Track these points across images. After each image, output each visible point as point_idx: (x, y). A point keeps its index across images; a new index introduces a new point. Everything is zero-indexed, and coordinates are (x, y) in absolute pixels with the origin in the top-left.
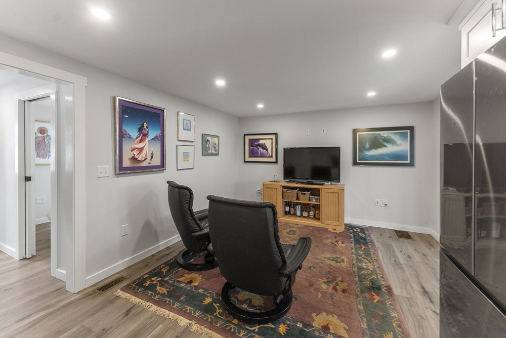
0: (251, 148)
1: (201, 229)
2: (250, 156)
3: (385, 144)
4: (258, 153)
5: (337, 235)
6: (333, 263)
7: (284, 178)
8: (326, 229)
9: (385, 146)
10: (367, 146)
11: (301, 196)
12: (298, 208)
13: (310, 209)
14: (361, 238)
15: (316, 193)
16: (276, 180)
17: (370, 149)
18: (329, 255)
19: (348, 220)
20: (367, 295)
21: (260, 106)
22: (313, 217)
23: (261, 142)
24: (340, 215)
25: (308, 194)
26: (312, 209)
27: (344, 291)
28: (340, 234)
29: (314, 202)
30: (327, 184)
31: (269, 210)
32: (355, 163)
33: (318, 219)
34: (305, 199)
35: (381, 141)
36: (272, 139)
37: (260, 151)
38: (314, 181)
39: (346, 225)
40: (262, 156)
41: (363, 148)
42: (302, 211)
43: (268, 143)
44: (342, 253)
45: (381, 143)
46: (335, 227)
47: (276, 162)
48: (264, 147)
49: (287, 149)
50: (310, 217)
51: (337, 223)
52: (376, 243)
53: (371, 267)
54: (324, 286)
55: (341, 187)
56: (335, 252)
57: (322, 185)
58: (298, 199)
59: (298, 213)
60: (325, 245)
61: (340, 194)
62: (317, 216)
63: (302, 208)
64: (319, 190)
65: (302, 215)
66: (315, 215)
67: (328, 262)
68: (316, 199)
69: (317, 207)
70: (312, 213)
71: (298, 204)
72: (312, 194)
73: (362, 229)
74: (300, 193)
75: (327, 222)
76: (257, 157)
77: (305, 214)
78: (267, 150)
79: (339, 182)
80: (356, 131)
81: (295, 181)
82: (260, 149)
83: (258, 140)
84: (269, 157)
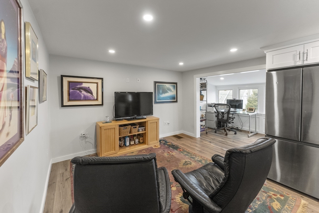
0: (71, 91)
2: (70, 100)
3: (168, 91)
4: (80, 96)
5: (162, 149)
7: (116, 118)
8: (152, 148)
9: (168, 92)
10: (161, 92)
11: (133, 130)
14: (172, 145)
15: (143, 125)
16: (108, 120)
17: (162, 94)
18: (182, 163)
21: (112, 51)
22: (138, 143)
23: (84, 85)
24: (157, 136)
34: (135, 132)
35: (166, 89)
36: (97, 83)
37: (83, 94)
40: (86, 99)
41: (159, 93)
42: (130, 141)
43: (93, 87)
45: (166, 90)
46: (155, 145)
47: (102, 105)
48: (88, 90)
49: (118, 93)
50: (136, 143)
51: (156, 142)
53: (200, 158)
56: (179, 159)
58: (130, 133)
60: (169, 158)
62: (141, 142)
63: (130, 139)
64: (145, 122)
65: (130, 144)
66: (139, 141)
68: (143, 129)
69: (142, 135)
70: (137, 140)
71: (128, 137)
74: (133, 127)
75: (151, 143)
76: (80, 100)
77: (132, 143)
78: (91, 93)
79: (152, 115)
80: (156, 83)
81: (122, 120)
82: (83, 92)
83: (82, 83)
84: (94, 100)
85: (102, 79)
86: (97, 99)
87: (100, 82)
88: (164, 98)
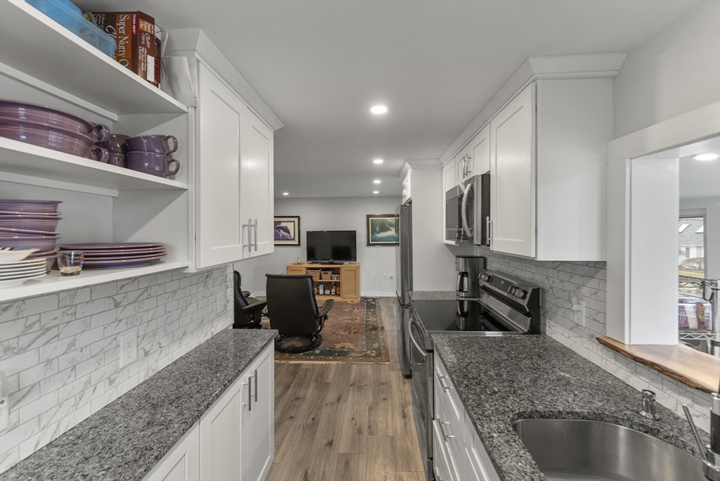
1: (247, 304)
3: (391, 228)
4: (282, 236)
5: (354, 305)
6: (350, 321)
7: (308, 260)
8: (345, 302)
9: (391, 230)
10: (378, 229)
11: (324, 276)
12: (321, 287)
13: (332, 288)
14: (372, 305)
15: (336, 272)
16: (299, 262)
17: (379, 232)
18: (347, 318)
19: (363, 293)
20: (369, 332)
21: (286, 194)
22: (334, 294)
23: (283, 224)
24: (356, 289)
25: (330, 273)
26: (334, 287)
27: (355, 333)
28: (356, 305)
29: (335, 280)
30: (346, 263)
31: (309, 279)
32: (369, 244)
33: (339, 295)
34: (327, 278)
35: (387, 225)
36: (294, 222)
38: (335, 262)
39: (361, 298)
40: (284, 238)
41: (374, 231)
42: (324, 290)
43: (290, 226)
44: (356, 315)
45: (387, 227)
46: (352, 300)
47: (299, 245)
48: (287, 230)
49: (310, 232)
50: (332, 294)
51: (354, 296)
52: (382, 307)
53: (374, 320)
54: (343, 333)
55: (357, 265)
56: (352, 315)
57: (342, 264)
58: (321, 278)
59: (321, 292)
60: (344, 312)
61: (356, 272)
62: (338, 293)
63: (324, 287)
64: (339, 268)
65: (324, 294)
66: (336, 293)
67: (346, 321)
68: (337, 277)
69: (337, 285)
70: (333, 291)
71: (320, 283)
72: (333, 273)
73: (374, 299)
74: (322, 272)
75: (346, 297)
76: (280, 240)
77: (327, 292)
78: (289, 233)
79: (356, 260)
80: (368, 217)
81: (317, 263)
82: (282, 231)
83: (280, 222)
84: (291, 240)
85: (298, 217)
86: (294, 239)
87: (296, 220)
88: (382, 239)
